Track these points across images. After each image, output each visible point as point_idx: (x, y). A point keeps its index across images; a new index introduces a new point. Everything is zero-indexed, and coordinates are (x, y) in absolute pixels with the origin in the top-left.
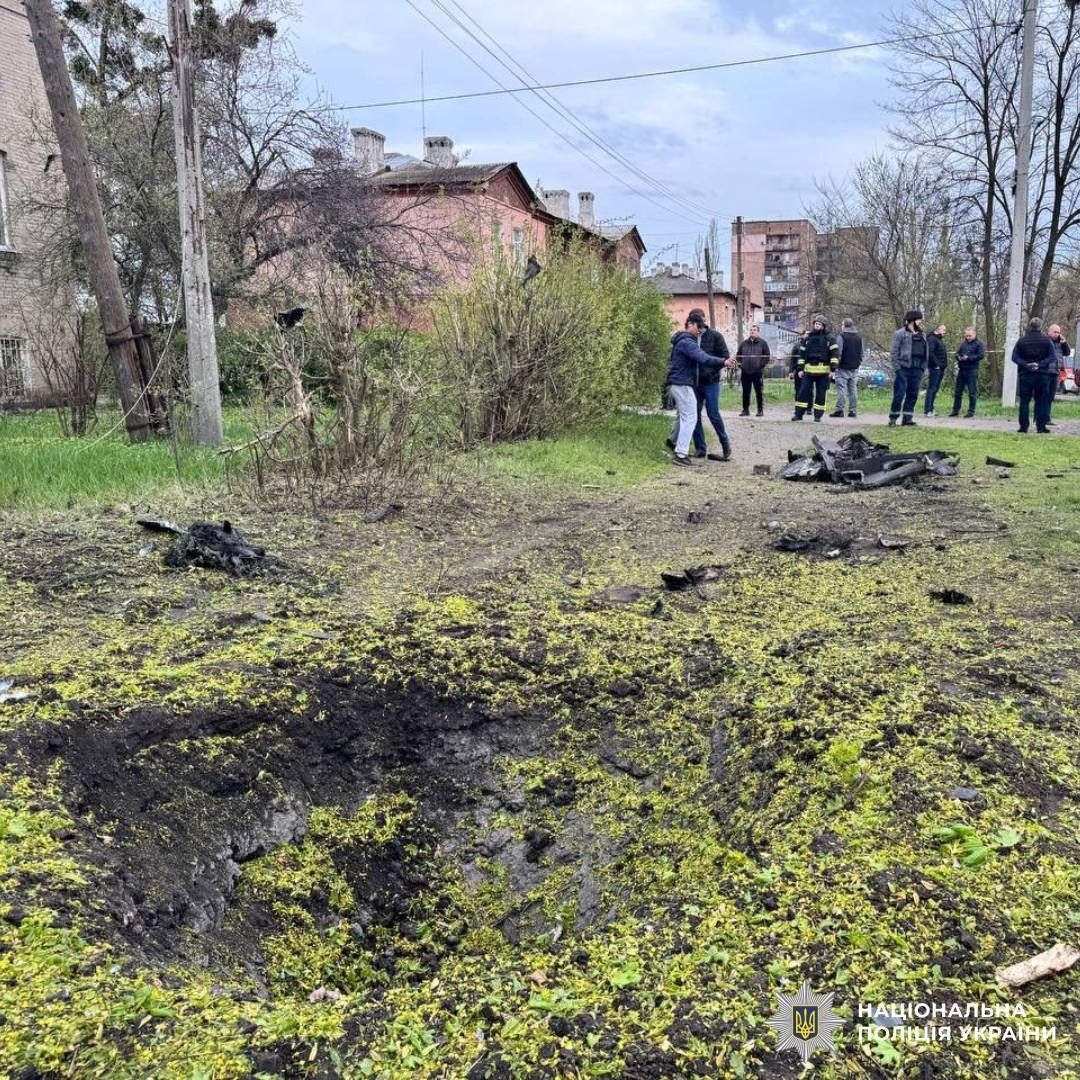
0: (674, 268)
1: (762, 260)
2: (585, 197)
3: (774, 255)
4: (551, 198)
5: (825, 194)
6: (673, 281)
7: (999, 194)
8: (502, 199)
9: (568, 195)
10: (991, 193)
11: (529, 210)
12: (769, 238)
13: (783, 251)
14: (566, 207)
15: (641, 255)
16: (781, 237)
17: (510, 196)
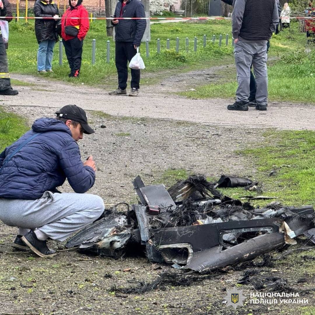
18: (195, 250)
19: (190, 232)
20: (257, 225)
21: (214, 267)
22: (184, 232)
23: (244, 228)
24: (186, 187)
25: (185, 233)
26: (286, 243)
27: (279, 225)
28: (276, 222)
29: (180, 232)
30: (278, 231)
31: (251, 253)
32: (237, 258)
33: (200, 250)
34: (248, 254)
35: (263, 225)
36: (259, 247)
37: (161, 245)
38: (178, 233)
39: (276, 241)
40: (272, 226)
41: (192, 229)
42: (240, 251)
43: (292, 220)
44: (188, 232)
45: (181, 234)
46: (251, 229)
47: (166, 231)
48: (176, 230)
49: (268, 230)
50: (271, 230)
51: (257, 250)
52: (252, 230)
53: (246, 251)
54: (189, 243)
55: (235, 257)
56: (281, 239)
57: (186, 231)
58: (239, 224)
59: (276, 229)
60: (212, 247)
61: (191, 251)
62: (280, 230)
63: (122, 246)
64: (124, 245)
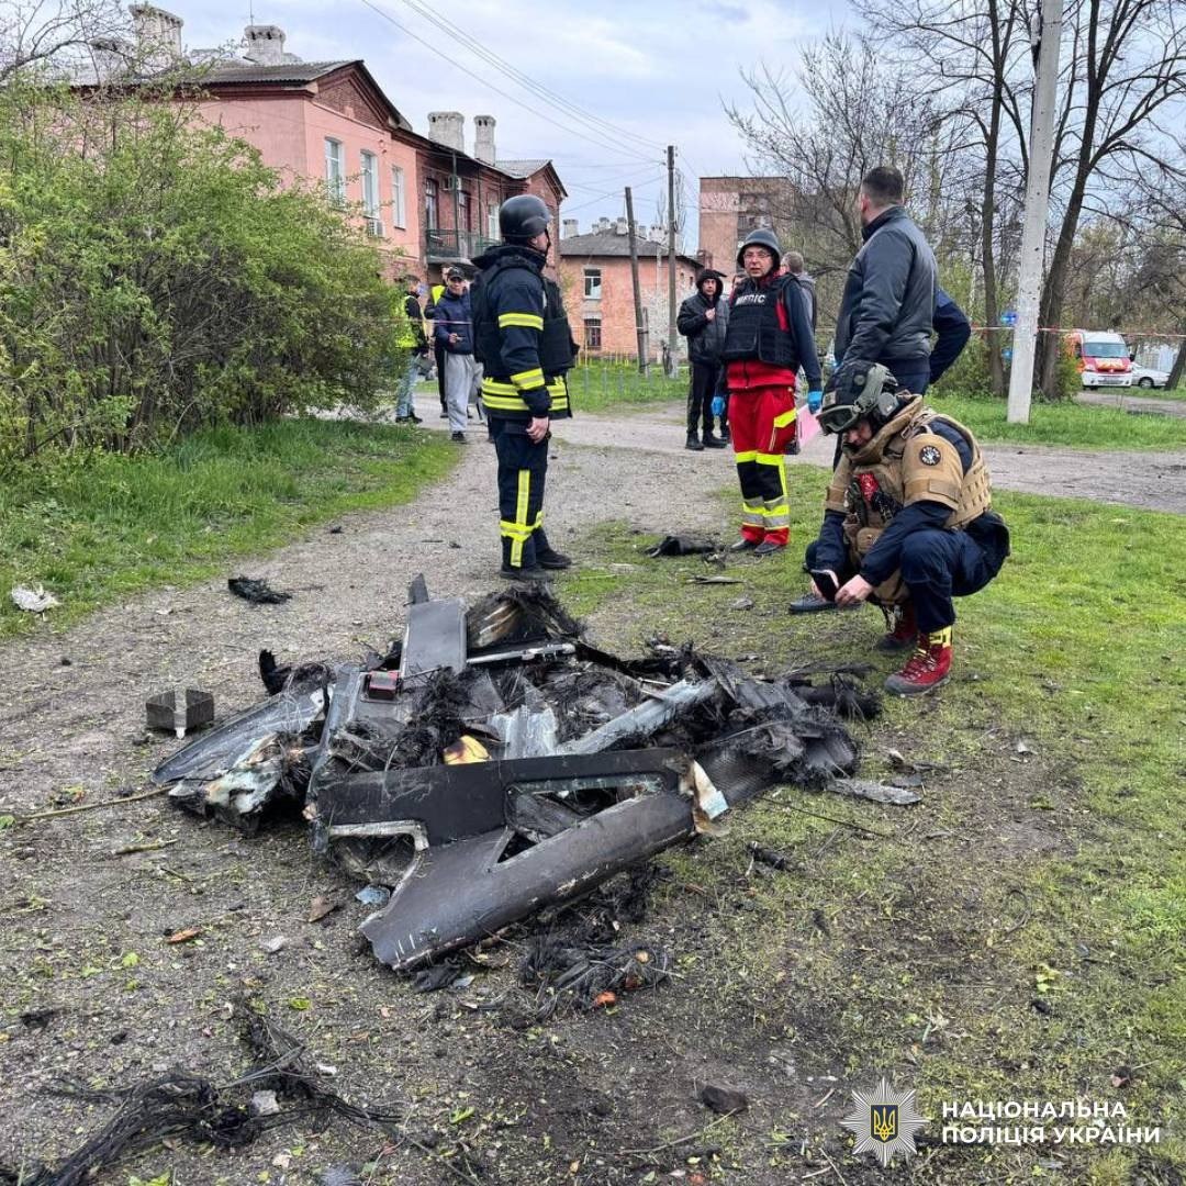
0: (620, 225)
1: (734, 222)
2: (483, 121)
3: (748, 217)
4: (439, 122)
5: (756, 90)
6: (617, 240)
7: (1009, 103)
8: (342, 110)
9: (461, 119)
10: (998, 100)
11: (386, 128)
12: (742, 196)
13: (759, 213)
14: (461, 135)
15: (559, 200)
16: (756, 196)
17: (355, 106)
18: (434, 840)
19: (422, 786)
20: (616, 768)
21: (449, 944)
22: (402, 786)
23: (579, 777)
24: (501, 609)
25: (407, 789)
26: (699, 830)
27: (679, 769)
28: (672, 761)
29: (392, 786)
30: (676, 786)
31: (585, 877)
32: (534, 900)
33: (449, 842)
34: (574, 881)
35: (633, 769)
36: (613, 852)
37: (333, 824)
38: (385, 790)
39: (667, 827)
40: (659, 773)
41: (427, 777)
42: (547, 874)
43: (719, 755)
44: (416, 786)
45: (394, 794)
46: (599, 780)
47: (350, 783)
48: (382, 781)
49: (647, 784)
50: (658, 785)
51: (605, 864)
52: (601, 783)
53: (568, 869)
54: (418, 820)
55: (528, 895)
56: (682, 820)
57: (410, 785)
58: (565, 764)
59: (671, 780)
60: (483, 832)
61: (421, 844)
62: (683, 787)
63: (255, 807)
64: (261, 803)
